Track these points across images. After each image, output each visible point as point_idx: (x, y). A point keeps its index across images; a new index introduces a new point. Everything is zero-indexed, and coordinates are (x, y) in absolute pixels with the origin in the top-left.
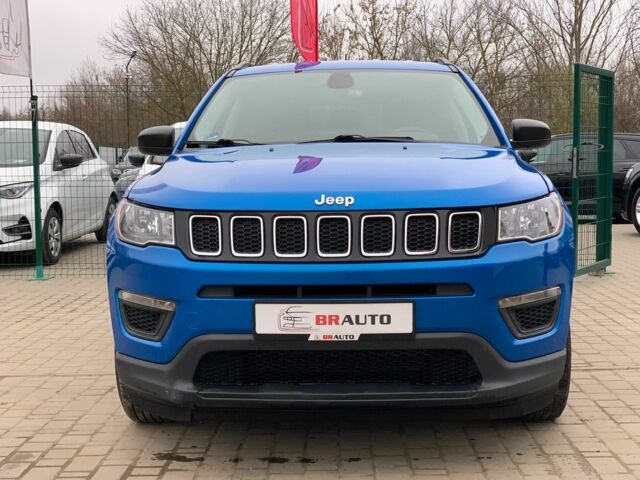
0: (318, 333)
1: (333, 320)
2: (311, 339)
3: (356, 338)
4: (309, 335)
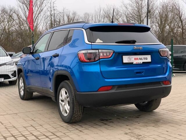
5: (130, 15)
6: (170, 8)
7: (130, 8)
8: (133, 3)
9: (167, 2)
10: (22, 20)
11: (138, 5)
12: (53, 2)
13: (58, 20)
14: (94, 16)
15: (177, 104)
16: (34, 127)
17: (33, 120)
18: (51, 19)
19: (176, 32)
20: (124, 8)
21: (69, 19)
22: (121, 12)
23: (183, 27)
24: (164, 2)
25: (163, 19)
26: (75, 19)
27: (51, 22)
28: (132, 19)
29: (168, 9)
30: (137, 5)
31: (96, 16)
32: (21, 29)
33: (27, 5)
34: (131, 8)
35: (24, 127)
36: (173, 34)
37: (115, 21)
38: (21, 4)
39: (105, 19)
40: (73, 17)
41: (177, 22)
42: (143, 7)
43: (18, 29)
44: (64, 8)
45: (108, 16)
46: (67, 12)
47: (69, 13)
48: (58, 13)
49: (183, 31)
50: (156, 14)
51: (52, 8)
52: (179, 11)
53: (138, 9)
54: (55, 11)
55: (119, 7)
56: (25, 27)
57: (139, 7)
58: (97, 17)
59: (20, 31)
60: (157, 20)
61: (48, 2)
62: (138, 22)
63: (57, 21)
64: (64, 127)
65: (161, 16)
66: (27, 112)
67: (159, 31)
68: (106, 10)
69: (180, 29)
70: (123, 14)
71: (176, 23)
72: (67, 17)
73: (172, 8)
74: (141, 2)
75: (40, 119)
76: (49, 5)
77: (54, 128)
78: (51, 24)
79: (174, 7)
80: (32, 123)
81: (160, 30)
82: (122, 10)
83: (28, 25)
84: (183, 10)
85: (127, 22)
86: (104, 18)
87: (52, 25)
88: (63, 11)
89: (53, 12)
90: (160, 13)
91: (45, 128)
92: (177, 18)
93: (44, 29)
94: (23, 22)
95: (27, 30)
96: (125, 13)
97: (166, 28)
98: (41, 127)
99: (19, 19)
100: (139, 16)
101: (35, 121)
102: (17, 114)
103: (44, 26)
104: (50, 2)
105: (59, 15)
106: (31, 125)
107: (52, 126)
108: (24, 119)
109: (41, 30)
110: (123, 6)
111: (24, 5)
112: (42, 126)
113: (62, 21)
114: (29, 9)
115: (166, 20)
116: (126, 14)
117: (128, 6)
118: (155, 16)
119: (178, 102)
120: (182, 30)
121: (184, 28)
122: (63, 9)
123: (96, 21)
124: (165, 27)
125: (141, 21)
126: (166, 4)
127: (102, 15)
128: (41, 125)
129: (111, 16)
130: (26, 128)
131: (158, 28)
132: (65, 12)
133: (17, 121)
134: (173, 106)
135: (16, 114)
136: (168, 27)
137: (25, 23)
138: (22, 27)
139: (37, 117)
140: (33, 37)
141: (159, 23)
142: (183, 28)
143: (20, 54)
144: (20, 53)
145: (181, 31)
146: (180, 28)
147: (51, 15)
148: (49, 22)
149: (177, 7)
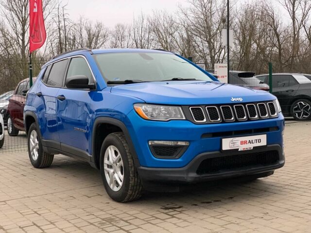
0: (241, 148)
1: (245, 142)
2: (239, 150)
3: (252, 148)
4: (238, 149)
5: (192, 27)
6: (257, 13)
7: (191, 16)
8: (196, 6)
9: (252, 5)
10: (9, 37)
11: (204, 9)
12: (63, 7)
13: (72, 38)
14: (132, 29)
15: (292, 173)
16: (39, 227)
17: (36, 212)
18: (60, 35)
19: (269, 54)
20: (183, 16)
21: (89, 35)
22: (178, 21)
23: (280, 45)
24: (248, 5)
25: (248, 32)
26: (100, 35)
27: (60, 40)
28: (196, 34)
29: (255, 16)
30: (202, 10)
31: (136, 29)
32: (9, 54)
33: (17, 12)
34: (193, 16)
35: (20, 227)
36: (264, 56)
37: (168, 37)
38: (8, 11)
39: (151, 34)
40: (97, 31)
41: (269, 36)
42: (212, 13)
43: (4, 54)
44: (80, 16)
45: (155, 29)
46: (86, 22)
47: (90, 25)
48: (71, 24)
49: (280, 51)
50: (236, 25)
51: (61, 17)
52: (273, 19)
53: (206, 16)
54: (65, 22)
55: (173, 14)
56: (15, 50)
57: (206, 13)
58: (138, 32)
59: (6, 57)
60: (236, 35)
61: (53, 7)
62: (205, 39)
63: (70, 39)
64: (96, 224)
65: (243, 28)
66: (25, 197)
67: (241, 52)
68: (151, 20)
69: (275, 48)
70: (180, 25)
71: (269, 39)
72: (86, 32)
73: (260, 14)
74: (210, 4)
75: (48, 211)
76: (55, 11)
77: (77, 227)
78: (60, 43)
79: (265, 12)
80: (35, 218)
81: (243, 51)
82: (178, 18)
83: (20, 46)
84: (279, 17)
85: (187, 38)
86: (149, 32)
87: (61, 45)
88: (79, 22)
89: (62, 24)
90: (241, 23)
91: (61, 228)
92: (271, 30)
93: (48, 52)
94: (12, 41)
95: (19, 55)
96: (183, 24)
97: (252, 47)
98: (52, 226)
99: (4, 36)
100: (207, 28)
101: (40, 215)
102: (7, 202)
103: (47, 48)
104: (57, 6)
105: (73, 29)
106: (33, 223)
107: (73, 224)
108: (19, 212)
109: (42, 55)
110: (181, 11)
111: (12, 12)
112: (54, 225)
113: (78, 38)
114: (21, 19)
115: (252, 34)
116: (186, 25)
117: (189, 12)
118: (233, 27)
119: (294, 170)
120: (279, 49)
121: (282, 46)
122: (79, 18)
123: (136, 38)
124: (250, 46)
125: (210, 36)
126: (252, 8)
127: (145, 27)
128: (52, 223)
129: (160, 29)
130: (24, 228)
131: (240, 47)
132: (82, 24)
133: (6, 216)
134: (288, 178)
135: (4, 201)
136: (255, 46)
137: (16, 43)
138: (9, 49)
139: (44, 207)
140: (30, 63)
141: (241, 39)
142: (280, 47)
143: (9, 94)
144: (7, 93)
145: (278, 51)
146: (275, 45)
147: (59, 29)
148: (57, 41)
149: (269, 11)
